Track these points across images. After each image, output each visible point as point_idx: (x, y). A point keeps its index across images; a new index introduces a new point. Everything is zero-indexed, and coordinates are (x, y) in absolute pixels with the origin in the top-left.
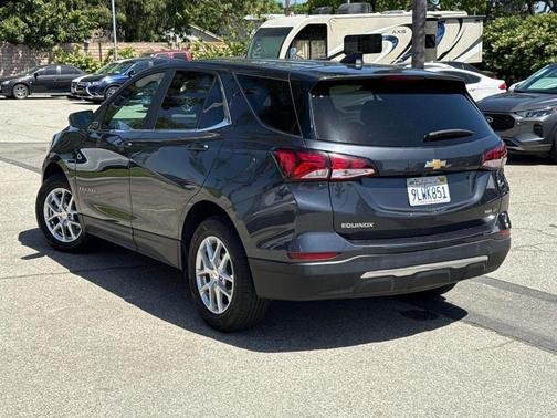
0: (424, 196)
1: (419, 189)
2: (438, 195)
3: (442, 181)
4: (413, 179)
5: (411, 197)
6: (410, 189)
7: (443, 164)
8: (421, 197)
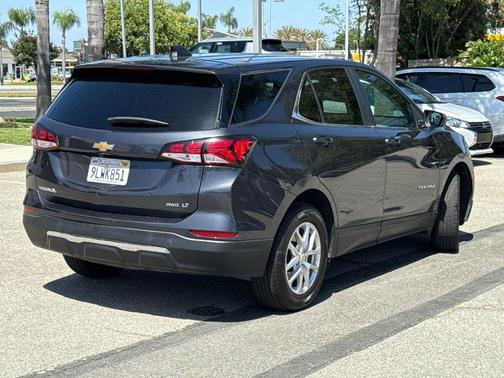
0: (103, 175)
1: (100, 168)
2: (116, 177)
3: (125, 165)
4: (97, 158)
5: (90, 173)
6: (91, 167)
7: (111, 147)
8: (99, 175)
